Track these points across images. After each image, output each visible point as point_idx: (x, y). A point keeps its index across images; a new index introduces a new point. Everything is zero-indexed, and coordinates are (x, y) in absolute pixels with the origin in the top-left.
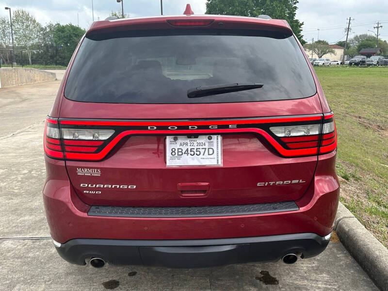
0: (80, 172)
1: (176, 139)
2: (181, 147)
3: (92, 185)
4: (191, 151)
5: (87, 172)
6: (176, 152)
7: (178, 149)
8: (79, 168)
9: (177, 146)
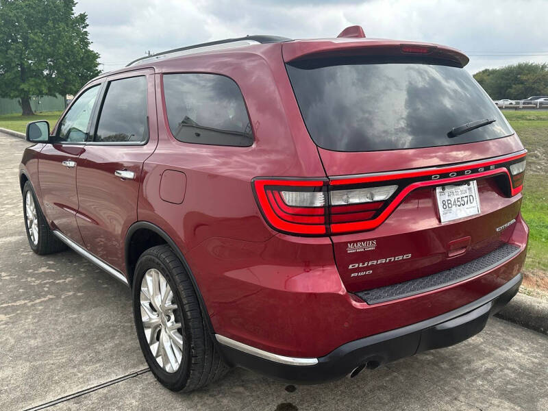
0: (351, 249)
1: (443, 189)
2: (449, 198)
3: (363, 264)
4: (458, 201)
5: (359, 248)
6: (447, 204)
7: (448, 200)
8: (350, 243)
9: (446, 198)
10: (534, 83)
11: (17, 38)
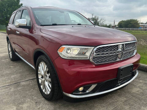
10: (134, 24)
11: (5, 10)
